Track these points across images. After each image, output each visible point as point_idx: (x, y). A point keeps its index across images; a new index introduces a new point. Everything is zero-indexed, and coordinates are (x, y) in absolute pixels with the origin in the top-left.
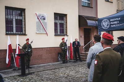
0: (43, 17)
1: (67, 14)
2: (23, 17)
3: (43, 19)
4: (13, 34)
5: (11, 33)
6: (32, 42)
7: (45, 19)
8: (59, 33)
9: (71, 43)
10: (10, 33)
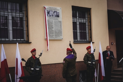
0: (55, 13)
1: (91, 9)
2: (24, 12)
3: (56, 16)
4: (9, 41)
5: (5, 41)
6: (41, 54)
7: (58, 16)
8: (79, 39)
9: (100, 54)
10: (3, 39)
